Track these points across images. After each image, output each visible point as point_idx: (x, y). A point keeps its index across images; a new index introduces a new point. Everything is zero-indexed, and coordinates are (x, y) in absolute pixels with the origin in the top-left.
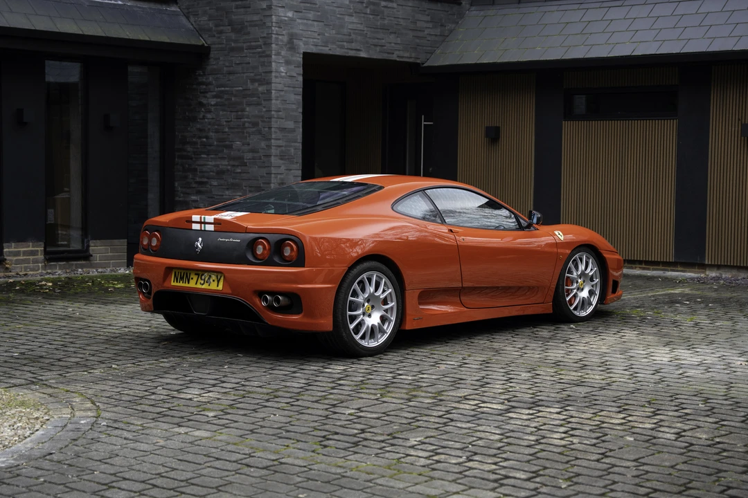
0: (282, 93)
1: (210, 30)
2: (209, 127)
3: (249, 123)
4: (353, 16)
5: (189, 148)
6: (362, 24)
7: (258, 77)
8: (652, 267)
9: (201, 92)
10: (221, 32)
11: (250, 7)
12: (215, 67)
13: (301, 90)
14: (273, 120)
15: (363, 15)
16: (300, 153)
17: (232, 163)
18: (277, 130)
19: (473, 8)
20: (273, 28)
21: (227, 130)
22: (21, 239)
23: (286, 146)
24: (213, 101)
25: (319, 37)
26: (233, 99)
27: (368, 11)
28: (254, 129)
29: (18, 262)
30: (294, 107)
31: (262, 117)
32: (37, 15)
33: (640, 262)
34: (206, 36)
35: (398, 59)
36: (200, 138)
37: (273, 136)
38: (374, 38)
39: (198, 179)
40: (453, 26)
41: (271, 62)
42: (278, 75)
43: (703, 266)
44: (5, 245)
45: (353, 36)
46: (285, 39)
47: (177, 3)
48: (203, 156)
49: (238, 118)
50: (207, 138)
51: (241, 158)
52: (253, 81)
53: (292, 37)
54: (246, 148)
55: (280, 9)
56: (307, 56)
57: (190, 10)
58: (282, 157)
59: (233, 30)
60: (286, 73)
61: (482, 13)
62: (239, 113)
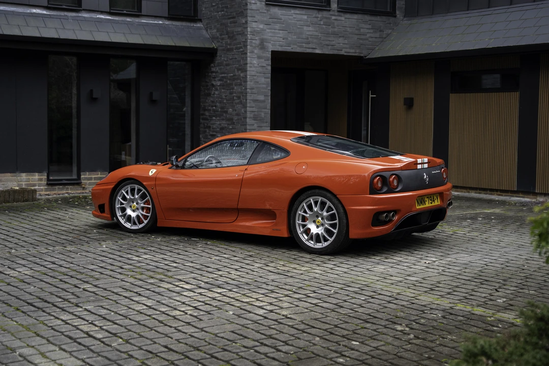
0: (255, 77)
1: (217, 38)
2: (217, 99)
3: (236, 96)
4: (310, 26)
5: (207, 113)
6: (317, 31)
7: (240, 67)
8: (504, 194)
9: (213, 78)
10: (223, 39)
11: (236, 23)
12: (219, 61)
13: (270, 75)
14: (248, 94)
15: (318, 25)
16: (269, 116)
17: (228, 122)
18: (251, 101)
19: (405, 19)
20: (248, 36)
21: (225, 101)
22: (93, 170)
23: (258, 112)
24: (219, 83)
25: (284, 41)
26: (228, 82)
27: (322, 23)
28: (239, 101)
29: (90, 184)
30: (264, 86)
31: (242, 93)
32: (99, 31)
33: (497, 190)
34: (215, 42)
35: (345, 54)
36: (212, 106)
37: (248, 105)
38: (327, 41)
39: (211, 133)
40: (390, 31)
41: (247, 58)
42: (251, 65)
43: (535, 194)
44: (82, 173)
45: (310, 39)
46: (258, 42)
47: (202, 22)
48: (214, 118)
49: (231, 93)
50: (216, 106)
51: (232, 119)
52: (238, 70)
53: (262, 41)
54: (234, 113)
55: (254, 23)
56: (274, 53)
57: (208, 26)
58: (255, 118)
59: (229, 37)
60: (258, 64)
61: (410, 22)
62: (231, 90)
